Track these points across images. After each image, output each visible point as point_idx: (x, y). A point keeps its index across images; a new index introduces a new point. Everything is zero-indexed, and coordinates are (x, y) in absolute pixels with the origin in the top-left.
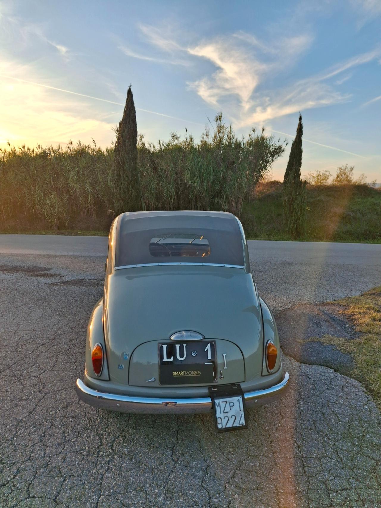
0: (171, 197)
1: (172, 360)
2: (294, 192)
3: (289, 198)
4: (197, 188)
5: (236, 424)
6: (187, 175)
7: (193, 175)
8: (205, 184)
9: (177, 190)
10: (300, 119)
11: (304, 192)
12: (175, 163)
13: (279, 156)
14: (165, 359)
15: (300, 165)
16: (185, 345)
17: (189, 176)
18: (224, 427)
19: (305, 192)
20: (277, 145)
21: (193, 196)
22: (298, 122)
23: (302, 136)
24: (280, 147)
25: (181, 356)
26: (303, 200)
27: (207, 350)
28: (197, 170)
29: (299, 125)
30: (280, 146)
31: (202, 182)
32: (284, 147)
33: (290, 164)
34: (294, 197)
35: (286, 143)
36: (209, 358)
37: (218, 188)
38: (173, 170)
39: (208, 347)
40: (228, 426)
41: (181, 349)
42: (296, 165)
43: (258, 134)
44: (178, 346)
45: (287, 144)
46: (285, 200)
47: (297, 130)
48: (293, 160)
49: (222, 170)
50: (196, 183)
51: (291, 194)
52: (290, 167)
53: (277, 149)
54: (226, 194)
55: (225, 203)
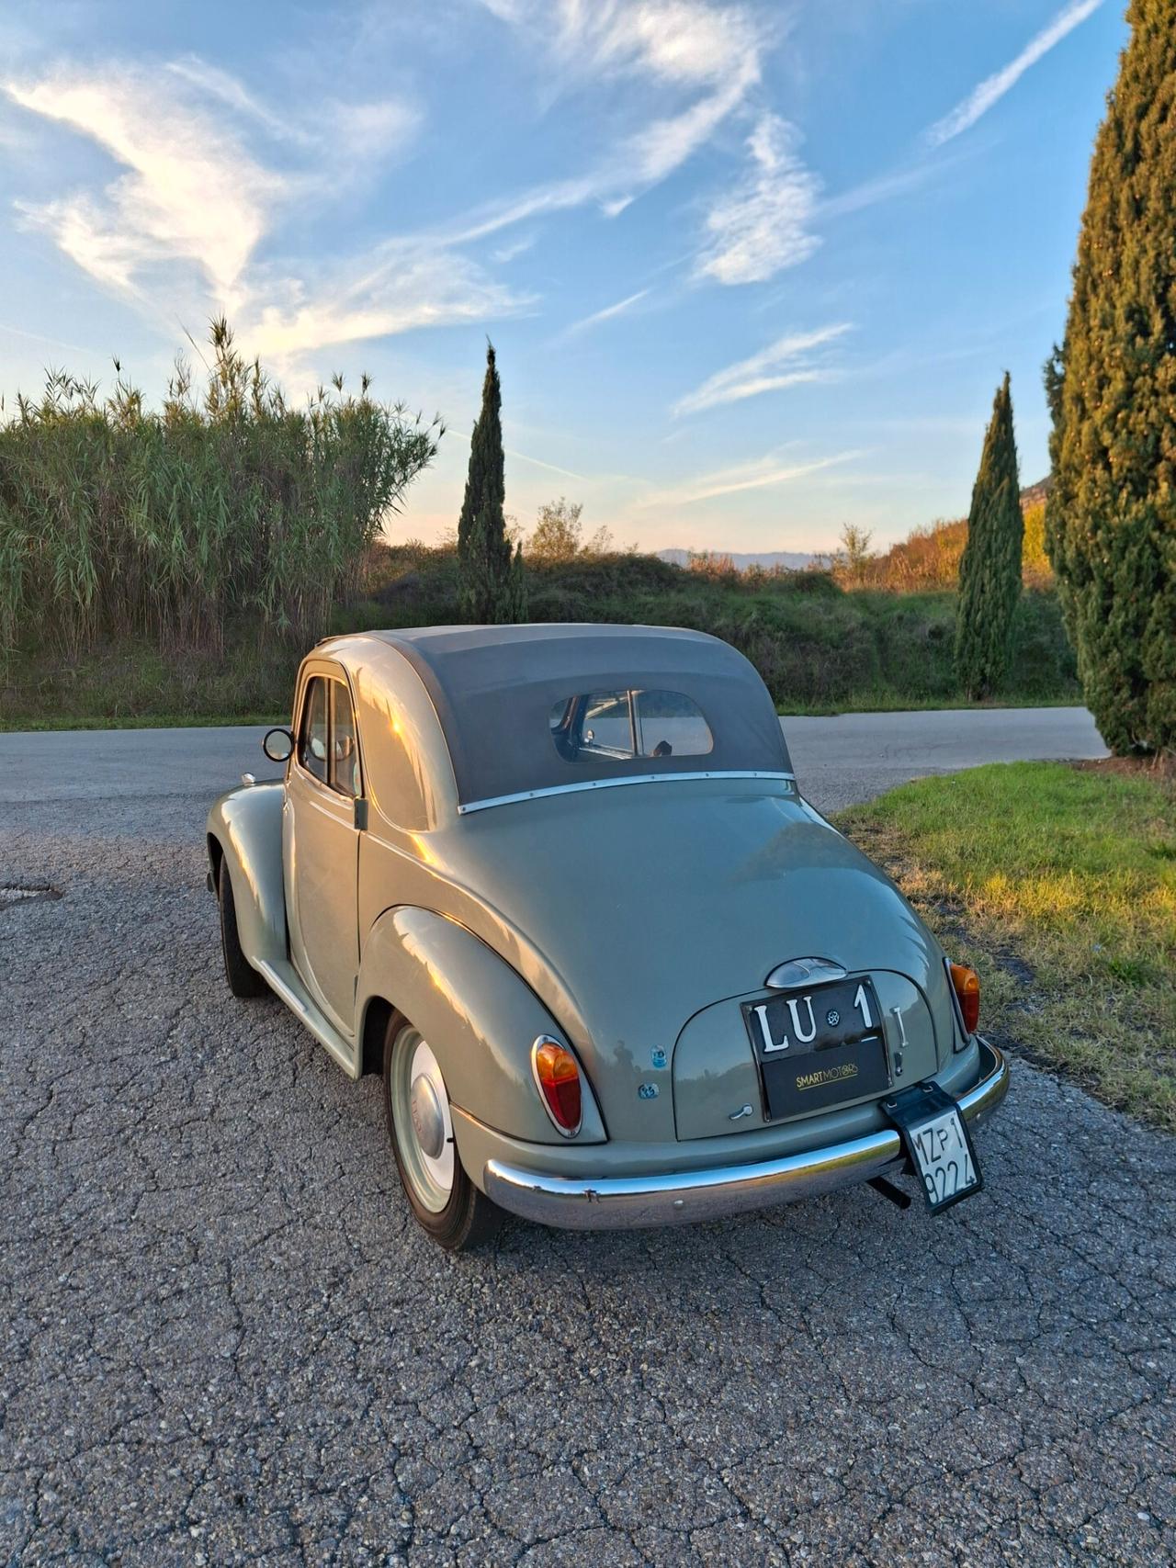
0: (82, 588)
1: (785, 1045)
2: (492, 576)
3: (479, 594)
4: (176, 559)
5: (962, 1185)
6: (139, 516)
7: (158, 516)
8: (204, 548)
9: (101, 562)
10: (491, 357)
11: (518, 576)
12: (87, 473)
13: (420, 466)
14: (770, 1047)
15: (500, 495)
16: (808, 999)
17: (143, 515)
18: (940, 1199)
20: (417, 430)
21: (161, 586)
22: (487, 366)
23: (501, 409)
24: (423, 440)
25: (806, 1032)
26: (517, 601)
27: (860, 1004)
28: (171, 500)
29: (487, 376)
30: (421, 437)
31: (192, 538)
32: (433, 438)
33: (473, 492)
34: (494, 591)
35: (438, 427)
36: (869, 1024)
37: (247, 558)
38: (82, 497)
39: (861, 996)
40: (947, 1194)
41: (802, 1008)
42: (490, 495)
43: (352, 394)
44: (792, 1004)
45: (442, 432)
46: (469, 600)
47: (485, 391)
48: (481, 481)
49: (257, 501)
50: (174, 542)
51: (483, 583)
52: (474, 501)
53: (414, 445)
54: (277, 581)
55: (275, 607)
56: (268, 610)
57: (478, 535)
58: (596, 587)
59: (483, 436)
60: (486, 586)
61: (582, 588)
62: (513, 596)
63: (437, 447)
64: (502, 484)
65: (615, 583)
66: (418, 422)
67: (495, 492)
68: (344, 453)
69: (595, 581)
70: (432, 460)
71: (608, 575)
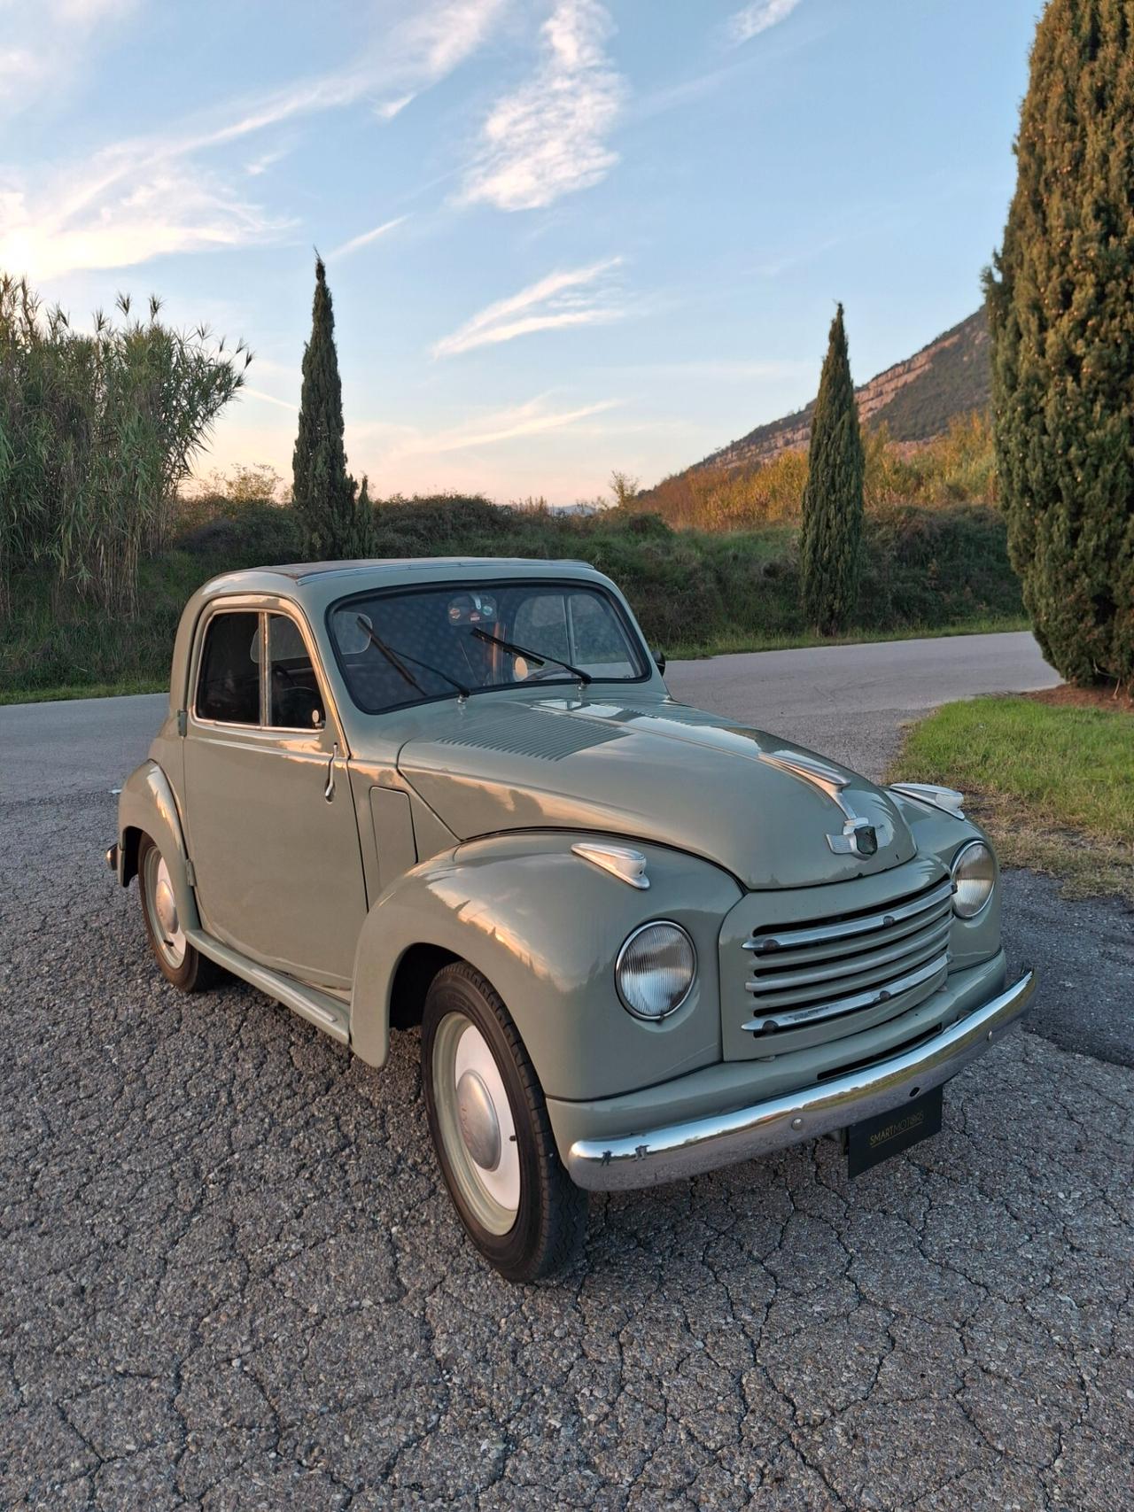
2: (336, 516)
3: (323, 537)
10: (321, 271)
11: (366, 516)
13: (225, 399)
15: (339, 426)
19: (369, 518)
20: (222, 358)
22: (316, 282)
23: (334, 329)
24: (225, 369)
26: (367, 545)
29: (317, 293)
30: (223, 366)
32: (238, 367)
33: (309, 422)
35: (243, 356)
37: (36, 505)
43: (140, 317)
45: (249, 360)
48: (317, 410)
52: (310, 432)
53: (216, 375)
54: (75, 529)
55: (72, 558)
56: (64, 561)
57: (318, 471)
58: (430, 530)
59: (317, 359)
60: (330, 529)
61: (415, 531)
62: (361, 540)
63: (243, 377)
64: (340, 414)
65: (449, 526)
66: (221, 349)
67: (333, 422)
68: (143, 381)
69: (429, 523)
70: (239, 392)
71: (440, 516)
